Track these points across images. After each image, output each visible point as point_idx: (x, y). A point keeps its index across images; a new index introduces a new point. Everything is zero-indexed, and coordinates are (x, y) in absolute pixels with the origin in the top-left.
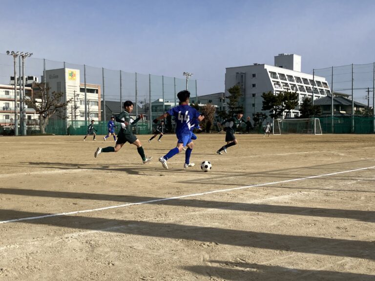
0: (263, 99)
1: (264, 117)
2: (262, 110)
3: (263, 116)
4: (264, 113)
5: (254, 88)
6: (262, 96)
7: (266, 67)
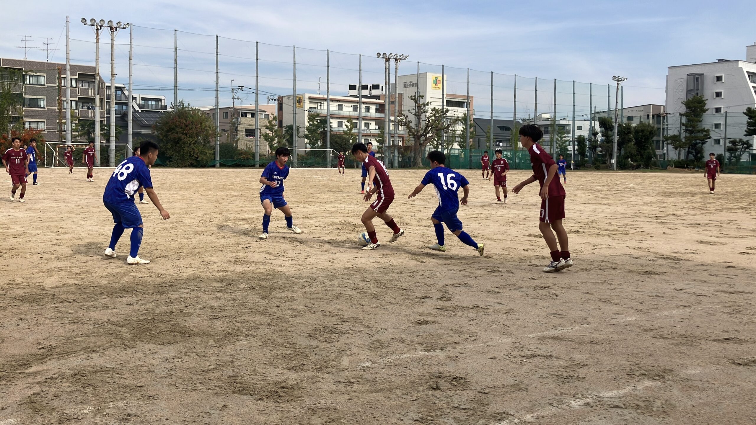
0: (746, 119)
1: (745, 146)
2: (746, 135)
3: (743, 145)
4: (745, 140)
5: (718, 98)
6: (744, 113)
7: (741, 64)
